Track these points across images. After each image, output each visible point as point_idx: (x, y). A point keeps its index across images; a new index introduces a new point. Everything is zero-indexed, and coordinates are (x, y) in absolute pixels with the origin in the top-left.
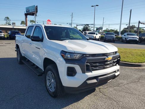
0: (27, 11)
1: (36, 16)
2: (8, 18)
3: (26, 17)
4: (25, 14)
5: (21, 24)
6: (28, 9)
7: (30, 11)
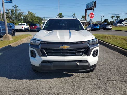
0: (87, 7)
1: (94, 10)
2: (74, 14)
3: (86, 12)
4: (85, 9)
5: (82, 18)
6: (88, 5)
7: (90, 7)
